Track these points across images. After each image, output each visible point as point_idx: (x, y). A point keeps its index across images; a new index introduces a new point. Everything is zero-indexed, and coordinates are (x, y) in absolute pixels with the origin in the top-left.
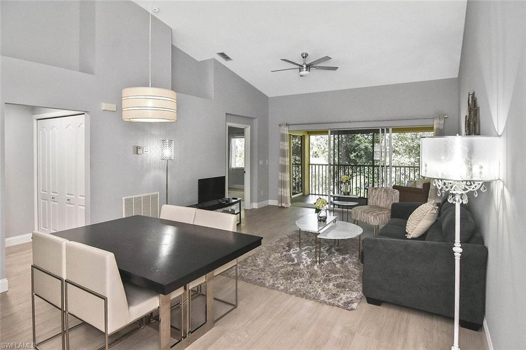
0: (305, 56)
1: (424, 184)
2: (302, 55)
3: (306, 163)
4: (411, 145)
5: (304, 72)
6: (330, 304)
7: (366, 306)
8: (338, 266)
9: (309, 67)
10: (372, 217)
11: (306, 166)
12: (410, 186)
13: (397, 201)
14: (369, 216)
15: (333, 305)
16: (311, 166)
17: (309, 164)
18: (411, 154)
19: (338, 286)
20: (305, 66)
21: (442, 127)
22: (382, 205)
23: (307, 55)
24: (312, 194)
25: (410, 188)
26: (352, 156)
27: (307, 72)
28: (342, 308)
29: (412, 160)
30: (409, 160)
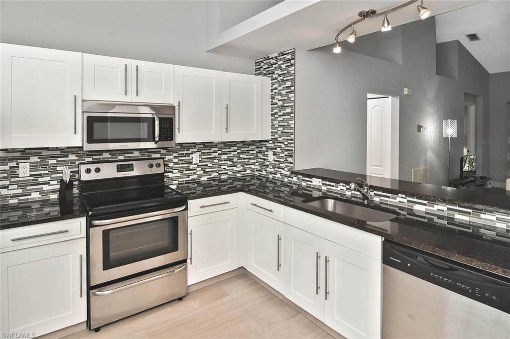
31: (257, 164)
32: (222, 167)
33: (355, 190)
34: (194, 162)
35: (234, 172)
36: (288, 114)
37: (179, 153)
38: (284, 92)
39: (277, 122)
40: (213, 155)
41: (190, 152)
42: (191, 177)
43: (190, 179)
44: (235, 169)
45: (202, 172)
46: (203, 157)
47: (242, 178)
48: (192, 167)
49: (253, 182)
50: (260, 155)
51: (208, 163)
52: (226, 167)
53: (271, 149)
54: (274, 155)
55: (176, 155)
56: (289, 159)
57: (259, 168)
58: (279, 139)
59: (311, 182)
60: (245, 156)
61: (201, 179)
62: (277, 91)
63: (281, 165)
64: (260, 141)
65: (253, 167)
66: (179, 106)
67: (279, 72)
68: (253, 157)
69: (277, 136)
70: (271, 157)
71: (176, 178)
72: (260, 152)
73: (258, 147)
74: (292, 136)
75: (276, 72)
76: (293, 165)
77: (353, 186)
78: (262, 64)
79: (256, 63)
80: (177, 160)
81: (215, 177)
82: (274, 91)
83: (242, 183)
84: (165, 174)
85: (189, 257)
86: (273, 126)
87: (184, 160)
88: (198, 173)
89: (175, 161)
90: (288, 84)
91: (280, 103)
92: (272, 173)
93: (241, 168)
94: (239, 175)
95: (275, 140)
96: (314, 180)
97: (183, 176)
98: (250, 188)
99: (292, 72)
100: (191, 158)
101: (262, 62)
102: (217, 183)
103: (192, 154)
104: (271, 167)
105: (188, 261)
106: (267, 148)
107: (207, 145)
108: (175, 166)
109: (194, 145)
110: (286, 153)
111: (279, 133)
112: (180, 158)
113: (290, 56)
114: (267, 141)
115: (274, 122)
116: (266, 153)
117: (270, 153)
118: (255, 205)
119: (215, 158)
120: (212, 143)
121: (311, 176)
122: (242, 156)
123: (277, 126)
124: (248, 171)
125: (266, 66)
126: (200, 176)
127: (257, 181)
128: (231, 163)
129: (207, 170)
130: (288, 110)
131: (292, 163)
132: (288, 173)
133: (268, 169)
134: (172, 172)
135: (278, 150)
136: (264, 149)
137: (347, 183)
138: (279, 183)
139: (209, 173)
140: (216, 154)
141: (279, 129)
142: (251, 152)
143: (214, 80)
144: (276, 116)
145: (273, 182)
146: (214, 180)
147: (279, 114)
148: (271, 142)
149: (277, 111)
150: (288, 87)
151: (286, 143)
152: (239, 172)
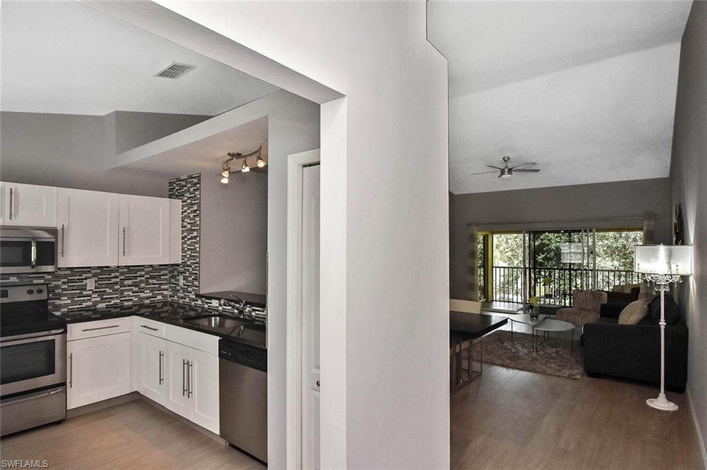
0: (506, 160)
1: (632, 289)
2: (504, 159)
3: (490, 265)
4: (615, 245)
5: (506, 176)
6: (556, 376)
7: (587, 379)
8: (554, 355)
9: (510, 171)
10: (580, 318)
11: (490, 268)
12: (616, 291)
13: (606, 302)
14: (577, 317)
15: (559, 376)
16: (494, 269)
17: (493, 267)
18: (614, 256)
19: (559, 366)
20: (507, 170)
21: (652, 229)
22: (588, 308)
23: (509, 158)
24: (496, 301)
25: (617, 293)
26: (540, 258)
27: (509, 175)
28: (567, 378)
29: (616, 263)
30: (611, 263)
31: (170, 290)
32: (125, 293)
33: (225, 305)
34: (88, 288)
35: (140, 299)
36: (195, 237)
37: (69, 278)
38: (191, 216)
39: (186, 246)
40: (113, 281)
41: (83, 277)
42: (84, 305)
43: (84, 306)
44: (142, 295)
45: (99, 299)
46: (99, 283)
47: (152, 305)
48: (85, 293)
49: (165, 309)
50: (172, 280)
51: (107, 290)
52: (131, 293)
53: (182, 273)
54: (184, 279)
55: (66, 280)
56: (196, 283)
57: (171, 293)
58: (188, 263)
59: (211, 303)
60: (155, 281)
61: (98, 306)
62: (186, 214)
63: (189, 289)
64: (173, 265)
65: (165, 292)
66: (63, 229)
67: (188, 195)
68: (166, 282)
69: (186, 259)
70: (182, 282)
71: (66, 306)
72: (172, 277)
73: (170, 272)
74: (198, 260)
75: (186, 195)
76: (197, 288)
77: (222, 302)
78: (174, 185)
79: (170, 183)
80: (66, 286)
81: (115, 304)
82: (184, 214)
83: (151, 310)
84: (49, 301)
85: (68, 380)
86: (183, 249)
87: (75, 286)
88: (93, 300)
89: (63, 287)
90: (195, 207)
91: (189, 226)
92: (182, 298)
93: (151, 294)
94: (147, 301)
95: (184, 264)
96: (213, 301)
97: (74, 303)
98: (162, 315)
99: (198, 196)
100: (84, 283)
101: (174, 183)
102: (118, 310)
103: (86, 279)
104: (181, 291)
105: (68, 384)
106: (178, 272)
107: (103, 270)
108: (64, 292)
109: (89, 269)
110: (193, 277)
111: (188, 256)
112: (70, 284)
113: (196, 181)
114: (178, 265)
115: (184, 246)
116: (177, 277)
117: (181, 277)
118: (145, 327)
119: (116, 283)
120: (108, 267)
121: (211, 298)
122: (151, 281)
123: (186, 249)
124: (160, 297)
125: (178, 188)
126: (96, 303)
127: (170, 308)
128: (137, 289)
129: (105, 297)
130: (195, 234)
131: (197, 287)
132: (194, 297)
133: (179, 294)
134: (60, 299)
135: (187, 274)
136: (176, 273)
137: (219, 299)
138: (187, 307)
139: (108, 300)
140: (118, 280)
141: (188, 253)
142: (162, 277)
143: (109, 203)
144: (186, 239)
145: (182, 307)
146: (115, 308)
147: (188, 237)
148: (181, 266)
149: (186, 234)
150: (195, 211)
151: (193, 267)
152: (148, 298)
